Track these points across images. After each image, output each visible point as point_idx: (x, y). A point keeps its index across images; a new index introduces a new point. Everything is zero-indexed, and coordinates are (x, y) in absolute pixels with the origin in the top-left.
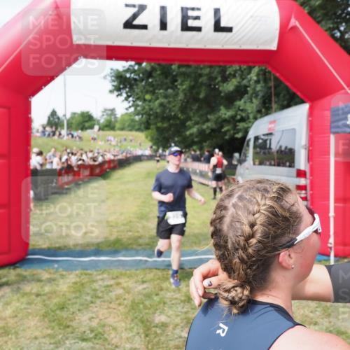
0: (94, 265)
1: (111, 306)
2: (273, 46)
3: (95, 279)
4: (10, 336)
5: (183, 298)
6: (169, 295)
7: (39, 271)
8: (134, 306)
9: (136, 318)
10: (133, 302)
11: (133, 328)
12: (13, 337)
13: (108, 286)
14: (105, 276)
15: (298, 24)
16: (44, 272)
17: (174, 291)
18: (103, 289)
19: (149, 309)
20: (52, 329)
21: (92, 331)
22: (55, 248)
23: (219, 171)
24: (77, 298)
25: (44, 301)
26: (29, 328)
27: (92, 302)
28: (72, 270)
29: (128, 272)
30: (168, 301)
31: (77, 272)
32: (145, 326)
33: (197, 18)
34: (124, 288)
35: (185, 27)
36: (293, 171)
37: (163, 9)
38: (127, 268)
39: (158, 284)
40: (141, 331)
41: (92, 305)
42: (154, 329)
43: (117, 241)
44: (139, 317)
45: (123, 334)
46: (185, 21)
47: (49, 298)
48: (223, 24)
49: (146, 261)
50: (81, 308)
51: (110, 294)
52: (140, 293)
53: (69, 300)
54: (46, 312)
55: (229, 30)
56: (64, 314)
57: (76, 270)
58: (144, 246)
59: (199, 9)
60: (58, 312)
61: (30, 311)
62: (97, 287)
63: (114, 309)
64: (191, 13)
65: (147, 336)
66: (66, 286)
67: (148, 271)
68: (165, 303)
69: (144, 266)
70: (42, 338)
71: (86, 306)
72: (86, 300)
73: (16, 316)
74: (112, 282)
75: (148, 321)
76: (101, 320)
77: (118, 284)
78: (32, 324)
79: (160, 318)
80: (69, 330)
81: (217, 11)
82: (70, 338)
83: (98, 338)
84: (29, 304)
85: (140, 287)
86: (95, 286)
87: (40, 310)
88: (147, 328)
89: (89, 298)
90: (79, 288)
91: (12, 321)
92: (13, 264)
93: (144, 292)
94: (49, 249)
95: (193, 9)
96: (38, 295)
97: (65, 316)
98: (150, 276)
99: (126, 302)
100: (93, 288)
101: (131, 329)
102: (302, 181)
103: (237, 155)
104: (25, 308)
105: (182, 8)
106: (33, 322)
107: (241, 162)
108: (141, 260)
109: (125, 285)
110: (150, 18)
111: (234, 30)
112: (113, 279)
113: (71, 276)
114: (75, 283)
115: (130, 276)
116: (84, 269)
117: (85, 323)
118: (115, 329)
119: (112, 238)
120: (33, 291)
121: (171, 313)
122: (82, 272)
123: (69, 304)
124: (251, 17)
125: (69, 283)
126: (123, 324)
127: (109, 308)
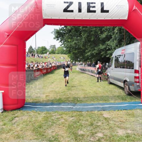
0: (52, 109)
1: (60, 127)
2: (126, 18)
3: (52, 115)
4: (20, 139)
5: (89, 124)
6: (83, 122)
7: (30, 112)
8: (69, 127)
9: (71, 132)
10: (69, 125)
11: (70, 136)
12: (22, 139)
13: (58, 118)
14: (56, 114)
15: (137, 8)
16: (32, 112)
17: (85, 121)
18: (56, 119)
19: (76, 128)
20: (37, 136)
21: (53, 137)
22: (35, 102)
23: (100, 70)
24: (46, 123)
25: (33, 124)
26: (28, 135)
27: (52, 125)
28: (43, 111)
29: (65, 112)
30: (83, 125)
31: (45, 112)
32: (75, 136)
33: (94, 7)
34: (64, 119)
35: (89, 11)
36: (133, 71)
37: (80, 4)
38: (65, 111)
39: (78, 118)
40: (73, 138)
41: (52, 126)
42: (79, 137)
43: (60, 99)
44: (72, 132)
45: (66, 139)
46: (89, 8)
47: (35, 123)
48: (105, 9)
49: (73, 108)
50: (48, 127)
51: (59, 121)
52: (71, 121)
53: (43, 124)
54: (34, 129)
55: (107, 11)
56: (41, 130)
57: (44, 111)
58: (71, 102)
59: (95, 3)
60: (39, 129)
61: (27, 128)
62: (54, 119)
63: (61, 128)
64: (91, 5)
65: (76, 140)
66: (41, 118)
67: (74, 112)
68: (82, 126)
69: (72, 110)
70: (33, 140)
71: (50, 127)
72: (49, 124)
73: (22, 130)
74: (59, 117)
75: (76, 134)
76: (56, 133)
77: (62, 117)
78: (29, 134)
79: (80, 132)
80: (44, 136)
81: (102, 4)
82: (45, 140)
83: (56, 140)
84: (27, 125)
85: (71, 119)
86: (53, 118)
87: (31, 128)
88: (76, 136)
89: (50, 123)
90: (46, 119)
91: (21, 132)
92: (19, 108)
93: (73, 121)
94: (33, 102)
95: (92, 3)
96: (30, 122)
97: (42, 131)
98: (75, 114)
99: (66, 125)
100: (52, 119)
101: (69, 137)
102: (137, 75)
103: (107, 64)
104: (25, 127)
105: (88, 3)
106: (29, 133)
107: (109, 66)
108: (70, 107)
109: (65, 118)
110: (74, 7)
111: (109, 12)
112: (60, 115)
113: (43, 114)
114: (45, 117)
115: (66, 114)
116: (48, 111)
117: (50, 134)
118: (63, 137)
119: (58, 98)
120: (28, 120)
121: (85, 130)
122: (47, 112)
123: (43, 126)
124: (117, 6)
125: (42, 117)
126: (66, 135)
127: (59, 128)
